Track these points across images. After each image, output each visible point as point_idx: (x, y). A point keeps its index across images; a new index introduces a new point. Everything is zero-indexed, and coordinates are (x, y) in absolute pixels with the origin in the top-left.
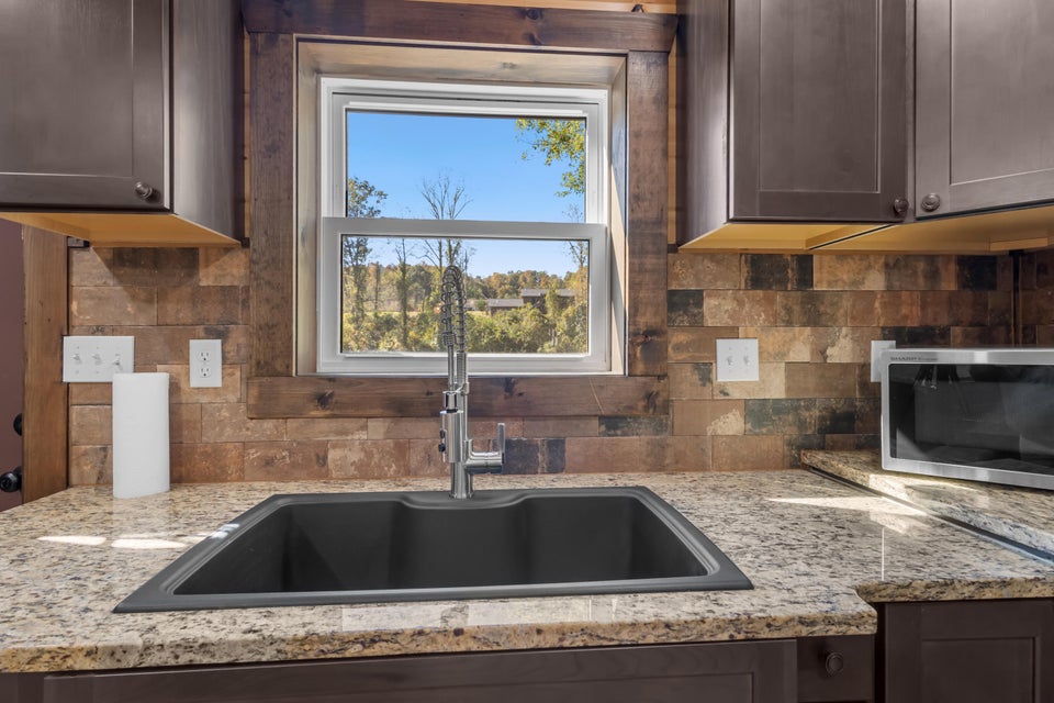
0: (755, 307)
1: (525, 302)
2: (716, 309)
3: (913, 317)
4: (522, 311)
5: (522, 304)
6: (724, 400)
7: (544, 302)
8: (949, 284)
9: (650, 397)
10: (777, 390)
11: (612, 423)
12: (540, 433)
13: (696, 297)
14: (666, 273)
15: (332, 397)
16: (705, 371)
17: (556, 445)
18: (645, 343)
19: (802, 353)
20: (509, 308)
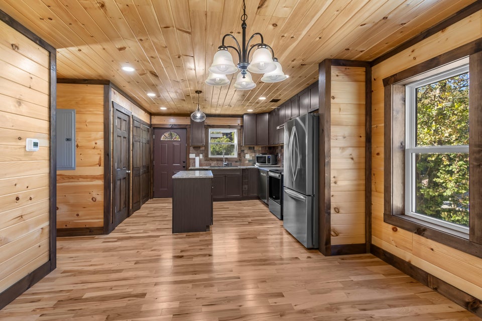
0: (249, 151)
1: (223, 136)
2: (246, 151)
3: (264, 152)
4: (222, 140)
5: (222, 137)
6: (246, 160)
7: (231, 135)
8: (267, 149)
9: (240, 159)
10: (251, 159)
11: (236, 162)
12: (230, 163)
13: (244, 150)
14: (241, 148)
15: (212, 159)
16: (245, 157)
17: (231, 164)
18: (239, 155)
19: (253, 155)
20: (216, 138)
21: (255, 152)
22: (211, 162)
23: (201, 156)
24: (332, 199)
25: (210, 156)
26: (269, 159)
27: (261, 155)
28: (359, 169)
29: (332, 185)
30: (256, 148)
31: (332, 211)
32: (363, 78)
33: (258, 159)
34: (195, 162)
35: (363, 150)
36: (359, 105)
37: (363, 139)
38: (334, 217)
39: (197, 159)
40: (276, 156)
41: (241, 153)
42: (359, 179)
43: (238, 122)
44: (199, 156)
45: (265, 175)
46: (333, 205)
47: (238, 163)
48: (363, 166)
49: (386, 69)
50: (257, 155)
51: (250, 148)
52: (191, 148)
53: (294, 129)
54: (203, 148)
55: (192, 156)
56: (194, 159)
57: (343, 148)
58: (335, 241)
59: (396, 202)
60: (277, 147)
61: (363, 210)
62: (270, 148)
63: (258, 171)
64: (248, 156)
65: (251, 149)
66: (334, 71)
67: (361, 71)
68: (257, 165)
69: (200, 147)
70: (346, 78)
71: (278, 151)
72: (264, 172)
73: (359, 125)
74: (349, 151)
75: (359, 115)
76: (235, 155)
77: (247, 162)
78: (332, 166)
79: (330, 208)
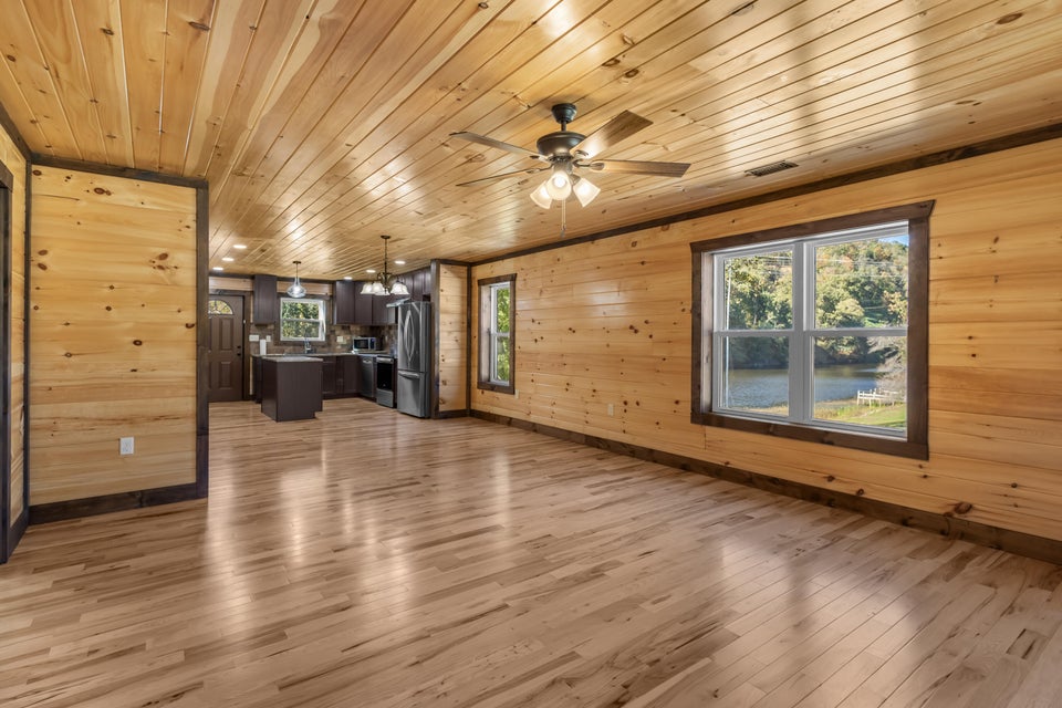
0: (343, 332)
2: (337, 332)
3: (364, 334)
6: (338, 344)
8: (369, 330)
9: (328, 343)
10: (346, 343)
11: (323, 347)
12: (313, 348)
13: (334, 331)
14: (330, 328)
15: (285, 344)
16: (336, 340)
17: (315, 349)
18: (327, 337)
19: (349, 338)
21: (350, 333)
22: (284, 347)
23: (269, 338)
24: (441, 374)
25: (282, 338)
26: (372, 343)
27: (359, 338)
28: (462, 349)
29: (441, 362)
30: (352, 328)
31: (441, 383)
32: (465, 275)
33: (357, 344)
34: (259, 348)
35: (465, 334)
36: (462, 297)
37: (465, 325)
38: (442, 388)
39: (263, 344)
40: (382, 338)
41: (330, 334)
42: (462, 357)
43: (325, 290)
44: (265, 338)
45: (370, 362)
46: (441, 379)
47: (326, 349)
48: (465, 347)
49: (481, 272)
50: (354, 338)
51: (343, 328)
52: (253, 327)
53: (409, 313)
54: (272, 327)
55: (253, 338)
56: (258, 343)
57: (450, 332)
58: (442, 408)
59: (484, 373)
60: (383, 328)
61: (465, 382)
62: (372, 328)
63: (358, 359)
64: (340, 339)
65: (345, 328)
66: (443, 269)
67: (464, 269)
68: (354, 352)
69: (266, 325)
70: (452, 275)
71: (385, 332)
72: (367, 359)
73: (462, 313)
74: (455, 334)
75: (462, 305)
76: (321, 338)
77: (339, 347)
78: (441, 347)
79: (438, 380)
